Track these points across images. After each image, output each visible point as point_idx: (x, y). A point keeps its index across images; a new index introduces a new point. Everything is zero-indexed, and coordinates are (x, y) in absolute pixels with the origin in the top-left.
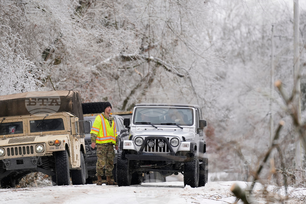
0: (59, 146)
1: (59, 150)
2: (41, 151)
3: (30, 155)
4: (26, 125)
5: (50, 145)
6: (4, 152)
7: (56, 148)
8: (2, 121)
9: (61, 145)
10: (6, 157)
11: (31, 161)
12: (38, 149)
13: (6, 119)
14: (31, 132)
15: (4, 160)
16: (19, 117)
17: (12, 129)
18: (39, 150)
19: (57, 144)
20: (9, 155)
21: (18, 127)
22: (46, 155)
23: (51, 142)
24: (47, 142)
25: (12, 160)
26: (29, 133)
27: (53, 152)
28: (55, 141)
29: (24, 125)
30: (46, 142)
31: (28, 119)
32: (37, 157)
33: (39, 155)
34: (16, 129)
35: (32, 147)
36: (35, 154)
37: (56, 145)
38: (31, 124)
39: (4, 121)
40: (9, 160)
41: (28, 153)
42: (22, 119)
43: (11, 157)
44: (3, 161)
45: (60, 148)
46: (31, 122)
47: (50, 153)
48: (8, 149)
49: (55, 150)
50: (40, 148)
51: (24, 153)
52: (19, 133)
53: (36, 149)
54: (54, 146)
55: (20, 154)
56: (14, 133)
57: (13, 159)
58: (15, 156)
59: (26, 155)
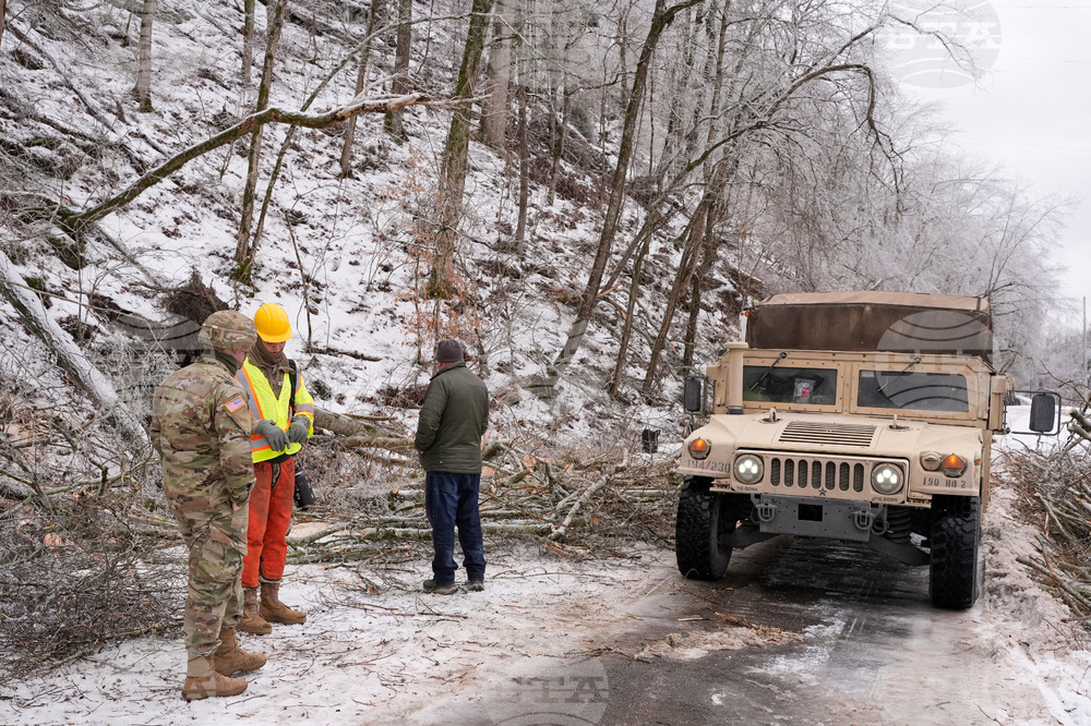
0: (958, 477)
1: (958, 490)
2: (890, 487)
3: (850, 495)
4: (848, 381)
5: (925, 469)
6: (759, 471)
7: (948, 484)
8: (777, 362)
9: (966, 474)
10: (765, 487)
11: (852, 517)
12: (880, 479)
13: (788, 356)
14: (860, 403)
15: (758, 496)
16: (828, 355)
17: (802, 387)
18: (884, 483)
19: (955, 469)
20: (775, 481)
21: (823, 385)
22: (907, 504)
23: (930, 460)
24: (915, 458)
25: (783, 502)
26: (854, 407)
27: (934, 496)
28: (946, 459)
29: (839, 381)
30: (911, 458)
31: (855, 364)
32: (875, 506)
33: (882, 499)
34: (815, 388)
35: (859, 468)
36: (868, 494)
37: (948, 472)
38: (862, 380)
39: (781, 360)
40: (774, 500)
41: (844, 486)
42: (836, 363)
43: (782, 490)
44: (753, 499)
45: (963, 486)
46: (864, 375)
47: (925, 497)
48: (776, 462)
49: (943, 489)
50: (887, 476)
51: (830, 485)
52: (822, 403)
53: (873, 478)
54: (940, 475)
55: (816, 484)
56: (806, 399)
57: (790, 500)
58: (796, 491)
59: (836, 493)
